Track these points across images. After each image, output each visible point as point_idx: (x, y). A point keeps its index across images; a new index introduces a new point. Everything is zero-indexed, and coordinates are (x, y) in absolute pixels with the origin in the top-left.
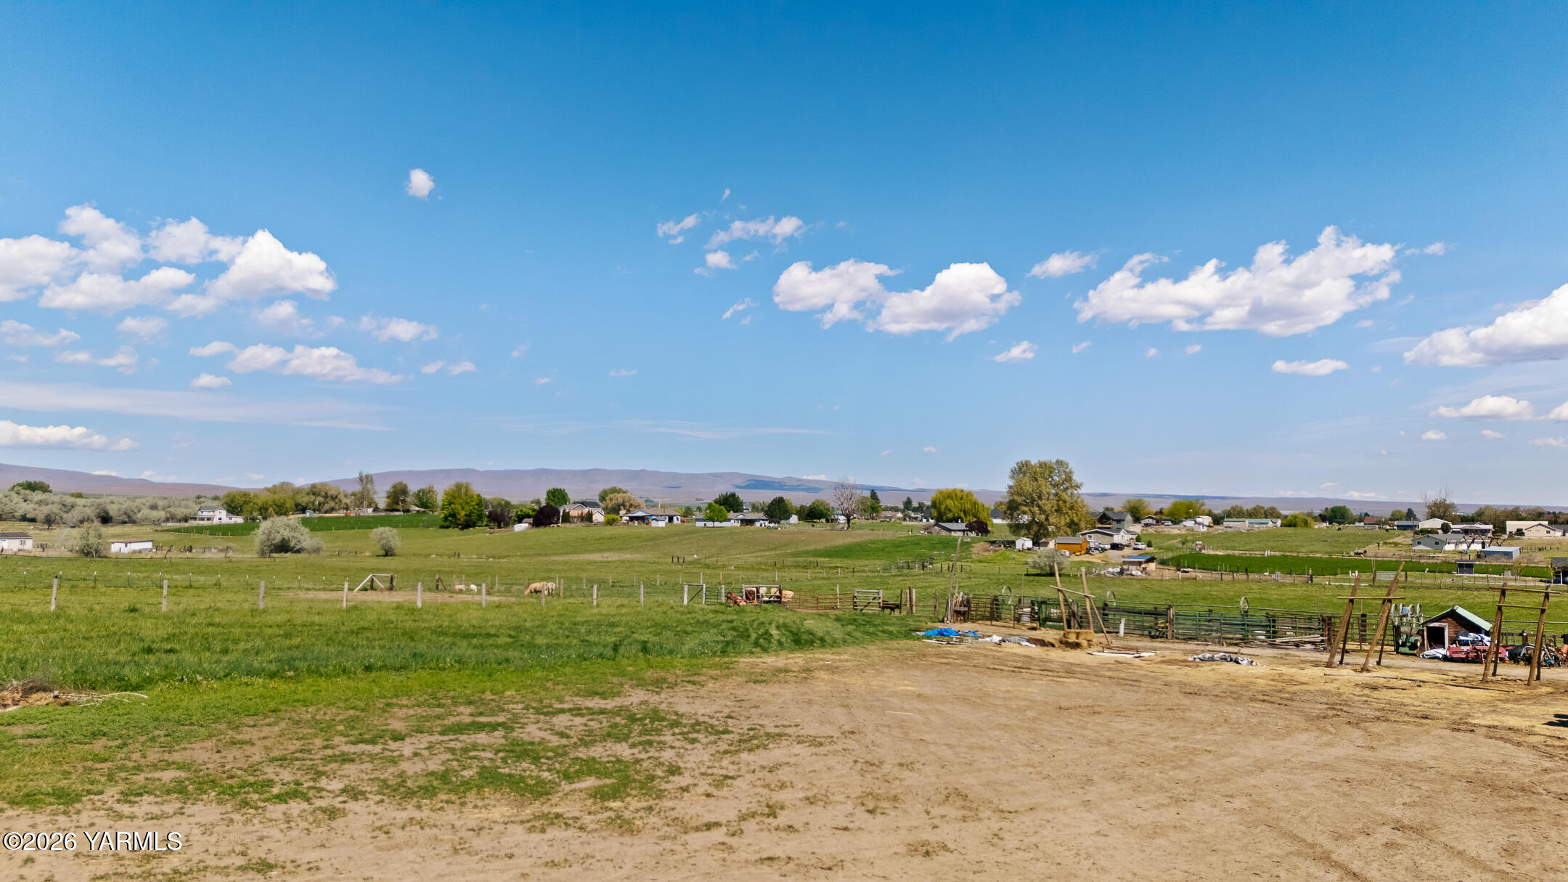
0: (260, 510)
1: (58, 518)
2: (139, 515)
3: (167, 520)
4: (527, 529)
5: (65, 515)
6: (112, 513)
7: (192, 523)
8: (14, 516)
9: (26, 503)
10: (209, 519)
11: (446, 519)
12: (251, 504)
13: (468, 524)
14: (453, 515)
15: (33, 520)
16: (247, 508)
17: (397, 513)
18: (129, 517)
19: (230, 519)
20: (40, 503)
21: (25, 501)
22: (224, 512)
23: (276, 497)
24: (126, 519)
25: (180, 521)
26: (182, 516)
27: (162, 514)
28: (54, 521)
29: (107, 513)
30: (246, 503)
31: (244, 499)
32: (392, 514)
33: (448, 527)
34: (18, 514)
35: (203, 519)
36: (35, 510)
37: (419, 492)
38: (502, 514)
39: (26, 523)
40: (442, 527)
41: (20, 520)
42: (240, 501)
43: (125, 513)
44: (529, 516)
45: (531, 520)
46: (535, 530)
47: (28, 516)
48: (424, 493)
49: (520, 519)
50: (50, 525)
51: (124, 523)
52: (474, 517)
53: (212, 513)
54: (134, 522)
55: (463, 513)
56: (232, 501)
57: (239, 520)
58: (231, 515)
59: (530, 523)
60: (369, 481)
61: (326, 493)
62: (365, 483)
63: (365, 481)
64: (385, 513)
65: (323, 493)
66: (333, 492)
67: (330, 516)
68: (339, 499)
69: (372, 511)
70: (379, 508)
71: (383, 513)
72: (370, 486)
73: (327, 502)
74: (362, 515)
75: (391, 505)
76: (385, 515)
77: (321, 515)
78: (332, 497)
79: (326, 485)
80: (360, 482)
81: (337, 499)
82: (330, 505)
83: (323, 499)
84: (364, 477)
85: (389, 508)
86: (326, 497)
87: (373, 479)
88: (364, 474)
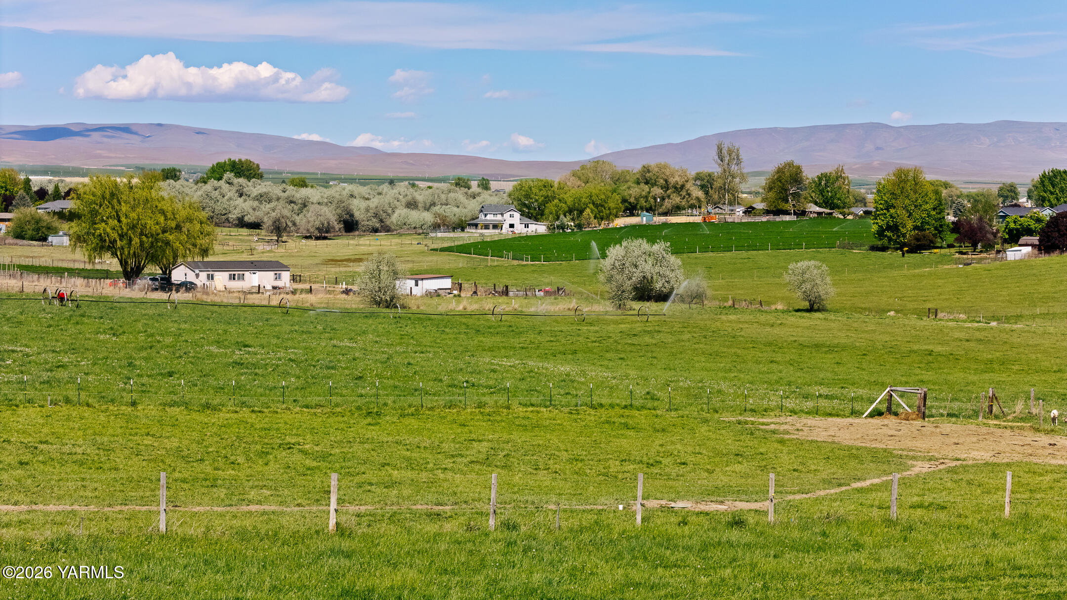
0: (570, 211)
1: (290, 224)
2: (394, 218)
3: (436, 227)
4: (1029, 255)
5: (298, 219)
6: (358, 215)
7: (471, 235)
8: (227, 219)
9: (241, 200)
10: (495, 227)
11: (881, 233)
12: (556, 201)
13: (920, 244)
14: (894, 228)
15: (256, 226)
16: (551, 207)
17: (787, 218)
18: (381, 221)
19: (527, 226)
20: (260, 198)
21: (241, 195)
22: (517, 215)
23: (592, 188)
24: (378, 225)
25: (454, 229)
26: (455, 219)
27: (428, 217)
28: (285, 229)
29: (352, 215)
30: (548, 199)
31: (544, 193)
32: (778, 219)
33: (883, 249)
34: (233, 216)
35: (486, 227)
36: (254, 209)
37: (820, 179)
38: (981, 228)
39: (245, 231)
40: (874, 248)
41: (237, 226)
42: (538, 196)
43: (376, 215)
44: (1029, 232)
45: (1035, 240)
46: (1045, 258)
47: (246, 219)
48: (827, 181)
49: (1014, 237)
50: (279, 236)
51: (376, 230)
52: (930, 231)
53: (499, 217)
54: (387, 229)
55: (910, 225)
56: (527, 196)
57: (539, 228)
58: (527, 221)
59: (1033, 246)
60: (734, 159)
61: (666, 181)
62: (727, 161)
63: (727, 159)
64: (768, 217)
65: (662, 181)
66: (677, 178)
67: (679, 221)
68: (687, 191)
69: (743, 212)
70: (753, 208)
71: (764, 219)
72: (736, 168)
73: (669, 197)
74: (729, 220)
75: (774, 202)
76: (768, 221)
77: (663, 219)
78: (676, 188)
79: (666, 166)
80: (719, 161)
81: (684, 190)
82: (674, 202)
83: (662, 191)
84: (725, 151)
85: (772, 208)
86: (666, 187)
87: (741, 152)
88: (726, 146)
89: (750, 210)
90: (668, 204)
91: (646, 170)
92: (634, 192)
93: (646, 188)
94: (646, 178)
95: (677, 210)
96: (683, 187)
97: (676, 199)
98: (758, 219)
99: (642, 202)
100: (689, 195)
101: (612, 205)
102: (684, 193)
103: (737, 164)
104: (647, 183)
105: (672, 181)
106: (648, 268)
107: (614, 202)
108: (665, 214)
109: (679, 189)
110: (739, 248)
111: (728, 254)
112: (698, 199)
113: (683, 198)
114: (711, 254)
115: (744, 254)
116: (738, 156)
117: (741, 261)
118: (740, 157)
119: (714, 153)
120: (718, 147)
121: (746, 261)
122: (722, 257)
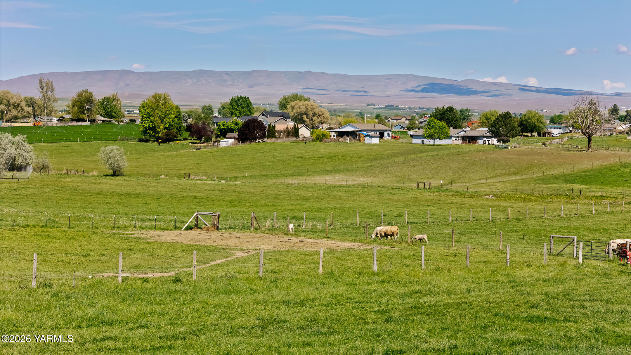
4: (233, 144)
11: (145, 132)
13: (168, 138)
14: (153, 128)
17: (85, 124)
32: (79, 124)
33: (147, 141)
37: (103, 101)
38: (204, 129)
40: (141, 141)
44: (232, 130)
45: (236, 135)
46: (242, 146)
48: (107, 102)
49: (223, 133)
52: (174, 130)
55: (162, 126)
59: (235, 138)
60: (50, 88)
61: (8, 101)
62: (45, 90)
63: (45, 88)
64: (73, 123)
65: (5, 101)
66: (15, 100)
67: (18, 125)
68: (21, 108)
69: (57, 120)
70: (64, 118)
71: (71, 124)
72: (51, 94)
73: (10, 111)
74: (50, 125)
75: (76, 114)
76: (73, 125)
77: (9, 124)
78: (14, 105)
79: (8, 92)
80: (40, 89)
81: (19, 107)
82: (13, 114)
83: (6, 107)
84: (44, 84)
85: (75, 118)
86: (8, 105)
87: (54, 83)
88: (45, 80)
89: (61, 119)
90: (9, 115)
95: (15, 118)
96: (18, 105)
97: (14, 112)
98: (67, 124)
100: (23, 110)
102: (19, 109)
103: (52, 92)
105: (12, 101)
106: (12, 151)
108: (9, 121)
109: (16, 106)
110: (60, 141)
111: (54, 144)
112: (28, 112)
113: (19, 112)
114: (43, 144)
115: (64, 144)
116: (52, 87)
117: (63, 148)
118: (53, 87)
119: (37, 83)
120: (40, 81)
121: (65, 148)
122: (50, 145)
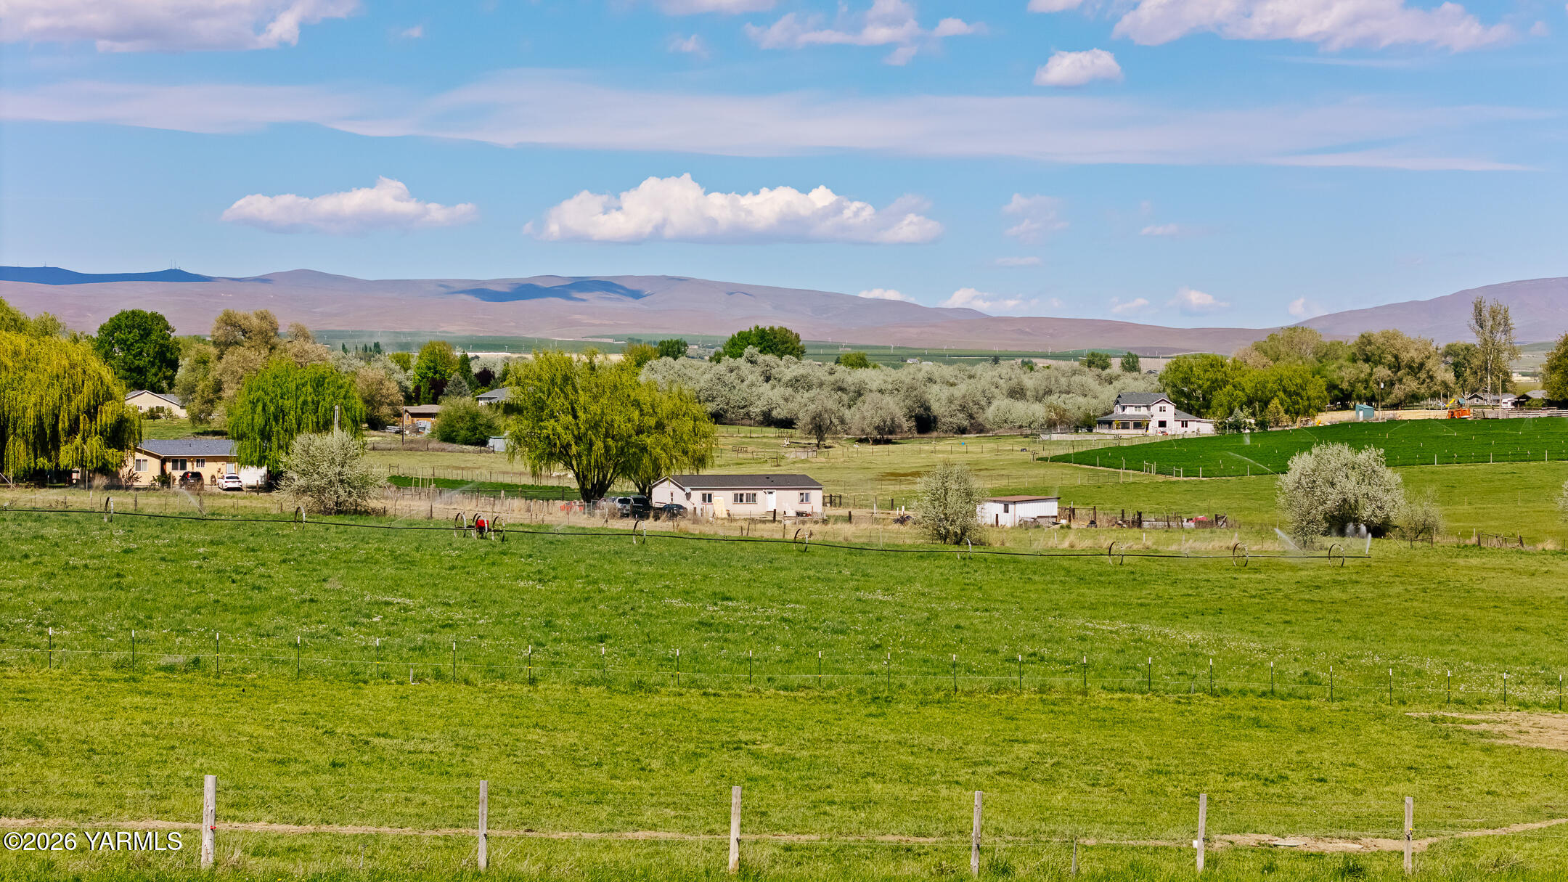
0: (1250, 403)
1: (835, 421)
2: (990, 413)
3: (1051, 425)
5: (847, 414)
6: (937, 408)
7: (1102, 437)
8: (748, 414)
9: (767, 386)
10: (1138, 425)
12: (1229, 387)
15: (787, 423)
16: (1220, 397)
18: (971, 416)
19: (1185, 424)
20: (796, 383)
21: (768, 379)
22: (1170, 408)
23: (1283, 368)
24: (966, 423)
25: (1077, 429)
26: (1080, 414)
27: (1038, 411)
28: (828, 428)
29: (928, 409)
30: (1216, 385)
31: (1210, 375)
34: (756, 410)
35: (1125, 425)
36: (786, 400)
39: (772, 432)
41: (762, 424)
42: (1203, 379)
43: (963, 408)
47: (774, 413)
50: (821, 438)
51: (962, 431)
53: (1144, 411)
54: (980, 429)
56: (1186, 380)
57: (1205, 428)
58: (1185, 416)
60: (1500, 324)
61: (1396, 357)
62: (1489, 328)
63: (1489, 324)
64: (1549, 412)
65: (1389, 357)
66: (1413, 353)
67: (1413, 418)
68: (1428, 372)
69: (1513, 404)
70: (1528, 398)
71: (1544, 414)
72: (1503, 337)
73: (1400, 381)
74: (1490, 416)
75: (1559, 388)
76: (1550, 418)
77: (1389, 414)
78: (1410, 367)
79: (1395, 336)
80: (1477, 327)
81: (1423, 371)
82: (1408, 389)
83: (1389, 372)
84: (1486, 313)
85: (1556, 397)
86: (1396, 367)
87: (1511, 313)
88: (1487, 304)
89: (1522, 401)
90: (1398, 392)
91: (1366, 340)
92: (1347, 373)
93: (1366, 368)
94: (1366, 353)
95: (1412, 400)
96: (1421, 365)
97: (1411, 385)
98: (1532, 415)
99: (1360, 388)
100: (1431, 378)
101: (1312, 393)
102: (1423, 375)
103: (1505, 332)
104: (1367, 360)
105: (1405, 357)
106: (1350, 487)
107: (1316, 389)
108: (1395, 406)
109: (1415, 369)
110: (1499, 459)
111: (1482, 466)
112: (1445, 384)
113: (1423, 383)
114: (1456, 467)
115: (1507, 467)
116: (1506, 319)
117: (1501, 477)
118: (1510, 322)
119: (1469, 316)
120: (1476, 306)
121: (1508, 476)
122: (1473, 470)
